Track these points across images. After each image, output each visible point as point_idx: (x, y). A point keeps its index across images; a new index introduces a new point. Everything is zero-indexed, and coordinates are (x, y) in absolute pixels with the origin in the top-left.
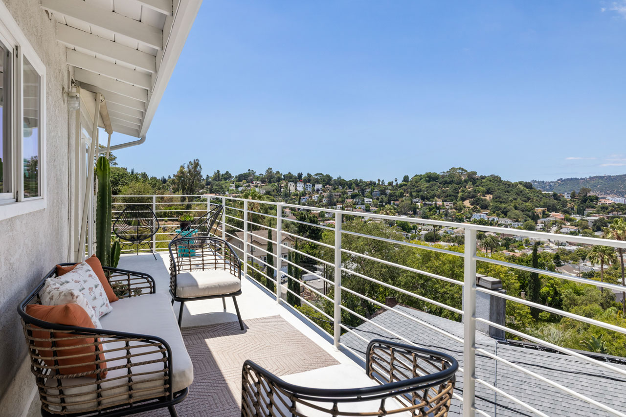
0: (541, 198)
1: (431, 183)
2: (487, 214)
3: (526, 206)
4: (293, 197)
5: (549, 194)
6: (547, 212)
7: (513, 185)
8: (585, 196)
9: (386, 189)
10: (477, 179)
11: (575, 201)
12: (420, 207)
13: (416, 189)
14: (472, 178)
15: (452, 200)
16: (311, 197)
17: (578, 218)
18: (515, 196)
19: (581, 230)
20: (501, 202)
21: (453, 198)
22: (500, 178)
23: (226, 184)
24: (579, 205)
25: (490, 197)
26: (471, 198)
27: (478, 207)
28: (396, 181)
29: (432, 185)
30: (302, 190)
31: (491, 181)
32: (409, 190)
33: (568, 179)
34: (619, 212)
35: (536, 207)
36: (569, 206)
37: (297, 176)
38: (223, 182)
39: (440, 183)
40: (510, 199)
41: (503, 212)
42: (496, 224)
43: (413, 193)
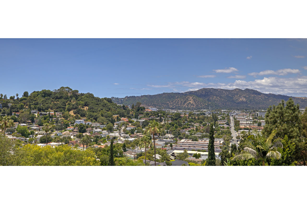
0: (116, 108)
1: (46, 98)
2: (85, 120)
3: (108, 114)
5: (121, 106)
6: (119, 118)
7: (101, 100)
8: (139, 107)
9: (8, 102)
10: (79, 95)
11: (134, 110)
12: (37, 116)
13: (34, 102)
14: (75, 95)
15: (61, 111)
17: (135, 120)
18: (102, 108)
19: (136, 128)
20: (93, 112)
21: (62, 109)
22: (93, 95)
24: (136, 113)
25: (87, 108)
26: (75, 109)
27: (79, 115)
28: (17, 96)
29: (47, 99)
31: (87, 97)
32: (28, 103)
33: (130, 97)
34: (154, 116)
35: (114, 114)
36: (131, 113)
39: (53, 98)
40: (99, 109)
41: (94, 119)
42: (90, 127)
43: (32, 106)
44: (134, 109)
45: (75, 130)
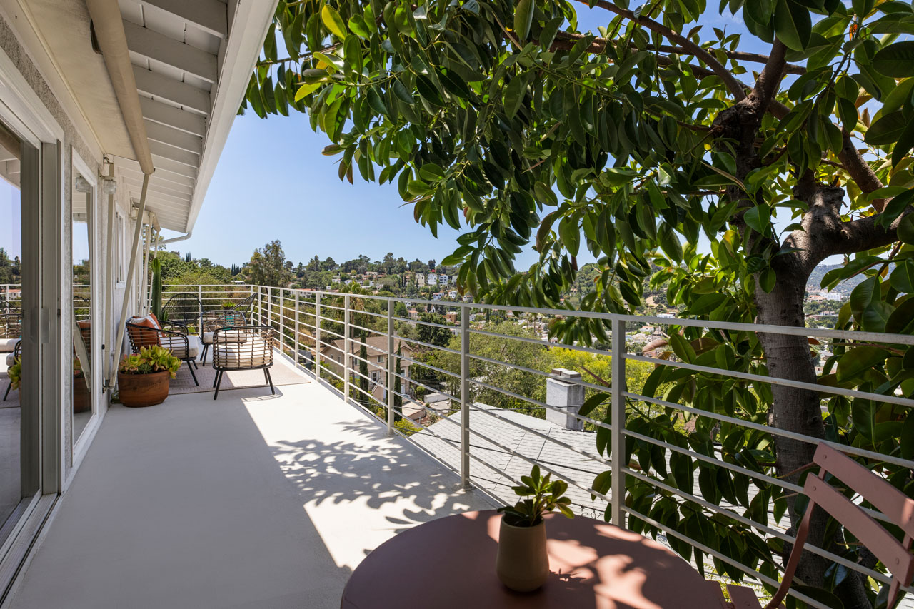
2: (674, 314)
4: (422, 294)
16: (447, 293)
27: (663, 305)
30: (435, 283)
34: (831, 310)
37: (427, 264)
45: (656, 333)
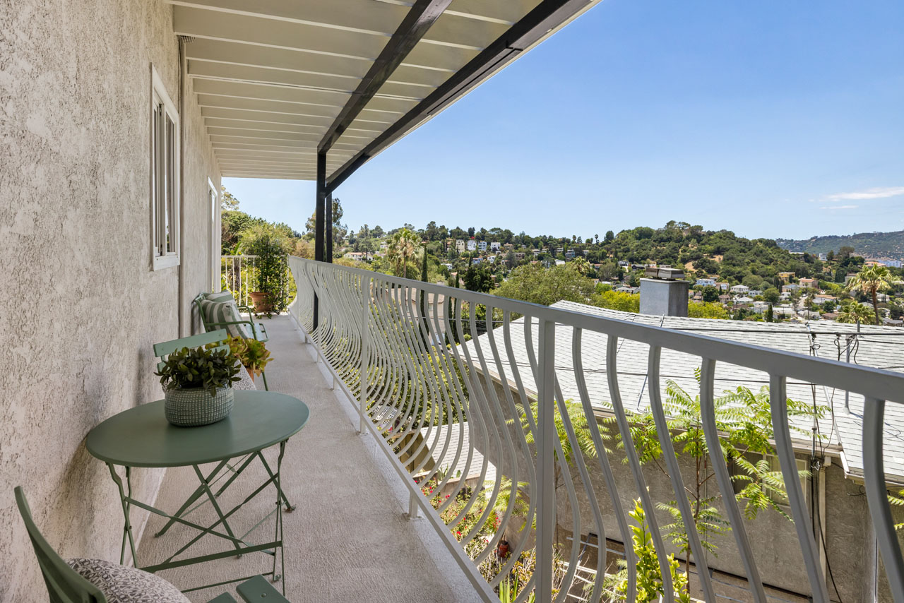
0: (788, 260)
1: (643, 240)
2: (716, 280)
3: (767, 270)
4: (463, 259)
5: (799, 255)
6: (795, 278)
7: (750, 243)
8: (846, 258)
9: (584, 247)
10: (703, 235)
11: (833, 264)
12: (627, 271)
13: (622, 248)
14: (697, 234)
15: (670, 263)
16: (486, 258)
17: (835, 285)
18: (753, 258)
19: (840, 301)
20: (734, 265)
21: (671, 259)
22: (734, 234)
23: (376, 243)
24: (838, 269)
25: (720, 259)
26: (695, 259)
28: (596, 238)
29: (644, 243)
30: (474, 249)
31: (721, 238)
32: (613, 250)
33: (825, 237)
35: (781, 271)
36: (825, 270)
37: (467, 231)
38: (372, 239)
39: (654, 241)
40: (747, 260)
41: (736, 278)
42: (727, 293)
43: (619, 254)
44: (832, 262)
45: (697, 297)
